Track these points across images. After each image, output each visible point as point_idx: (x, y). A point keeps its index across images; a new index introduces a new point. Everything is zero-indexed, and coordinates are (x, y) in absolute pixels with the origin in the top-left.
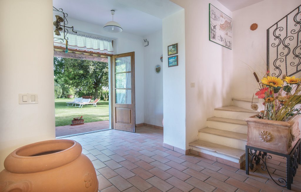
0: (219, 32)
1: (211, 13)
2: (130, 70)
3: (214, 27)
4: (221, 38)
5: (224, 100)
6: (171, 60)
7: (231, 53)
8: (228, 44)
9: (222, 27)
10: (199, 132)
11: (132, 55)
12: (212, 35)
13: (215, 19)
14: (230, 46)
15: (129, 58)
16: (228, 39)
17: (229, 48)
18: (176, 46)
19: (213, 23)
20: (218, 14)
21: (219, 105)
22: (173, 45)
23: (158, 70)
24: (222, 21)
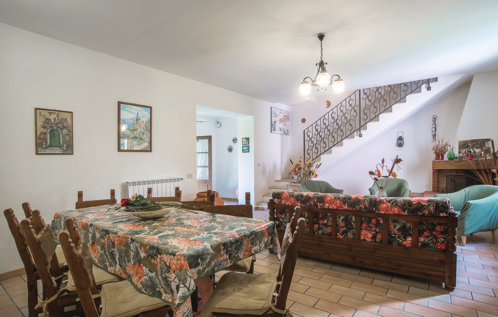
0: (279, 125)
1: (272, 113)
2: (208, 151)
3: (275, 122)
4: (281, 129)
5: (282, 174)
6: (244, 148)
7: (289, 138)
8: (286, 132)
9: (281, 121)
10: (263, 196)
11: (209, 138)
12: (273, 129)
13: (275, 117)
14: (288, 133)
15: (206, 141)
16: (286, 128)
17: (287, 134)
18: (248, 139)
19: (274, 119)
20: (277, 112)
21: (279, 178)
22: (246, 138)
23: (230, 150)
24: (281, 116)
